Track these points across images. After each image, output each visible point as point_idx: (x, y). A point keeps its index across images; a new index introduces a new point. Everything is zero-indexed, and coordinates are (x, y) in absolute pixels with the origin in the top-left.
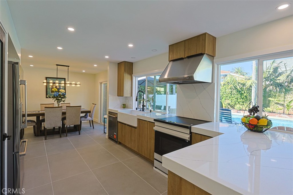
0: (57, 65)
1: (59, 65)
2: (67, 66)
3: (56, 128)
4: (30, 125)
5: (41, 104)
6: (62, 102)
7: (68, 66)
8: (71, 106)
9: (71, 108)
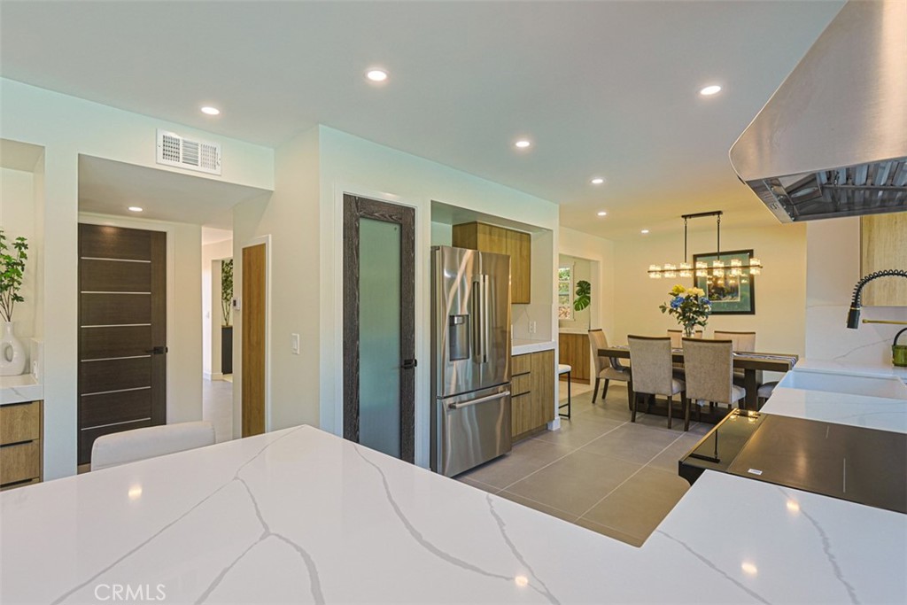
0: (685, 217)
1: (690, 216)
2: (713, 213)
3: (657, 397)
4: (620, 377)
5: (669, 331)
6: (697, 327)
7: (719, 213)
8: (703, 338)
9: (706, 344)
